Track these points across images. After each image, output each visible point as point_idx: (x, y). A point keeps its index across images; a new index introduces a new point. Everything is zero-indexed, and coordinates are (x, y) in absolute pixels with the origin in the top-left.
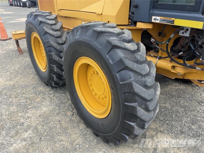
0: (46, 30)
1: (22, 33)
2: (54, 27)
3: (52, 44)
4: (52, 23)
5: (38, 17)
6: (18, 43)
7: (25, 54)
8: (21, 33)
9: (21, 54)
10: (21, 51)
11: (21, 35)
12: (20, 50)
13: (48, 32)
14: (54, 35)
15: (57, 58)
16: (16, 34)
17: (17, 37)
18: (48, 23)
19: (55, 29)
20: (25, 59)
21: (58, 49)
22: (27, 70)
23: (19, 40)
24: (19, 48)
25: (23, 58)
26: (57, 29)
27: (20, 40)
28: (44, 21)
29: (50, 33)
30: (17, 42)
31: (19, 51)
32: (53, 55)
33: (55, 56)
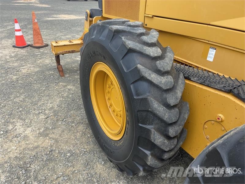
0: (143, 74)
1: (67, 45)
2: (160, 63)
3: (155, 108)
4: (156, 55)
5: (123, 36)
6: (59, 59)
7: (67, 76)
8: (65, 45)
9: (61, 76)
10: (62, 71)
11: (64, 48)
12: (61, 69)
13: (148, 78)
14: (160, 85)
15: (160, 140)
16: (57, 46)
17: (59, 51)
18: (148, 53)
19: (162, 69)
20: (68, 87)
21: (165, 119)
22: (72, 112)
23: (61, 56)
24: (59, 66)
25: (64, 84)
26: (166, 69)
27: (63, 55)
28: (138, 49)
29: (152, 80)
30: (58, 57)
31: (59, 71)
32: (153, 133)
33: (156, 135)
